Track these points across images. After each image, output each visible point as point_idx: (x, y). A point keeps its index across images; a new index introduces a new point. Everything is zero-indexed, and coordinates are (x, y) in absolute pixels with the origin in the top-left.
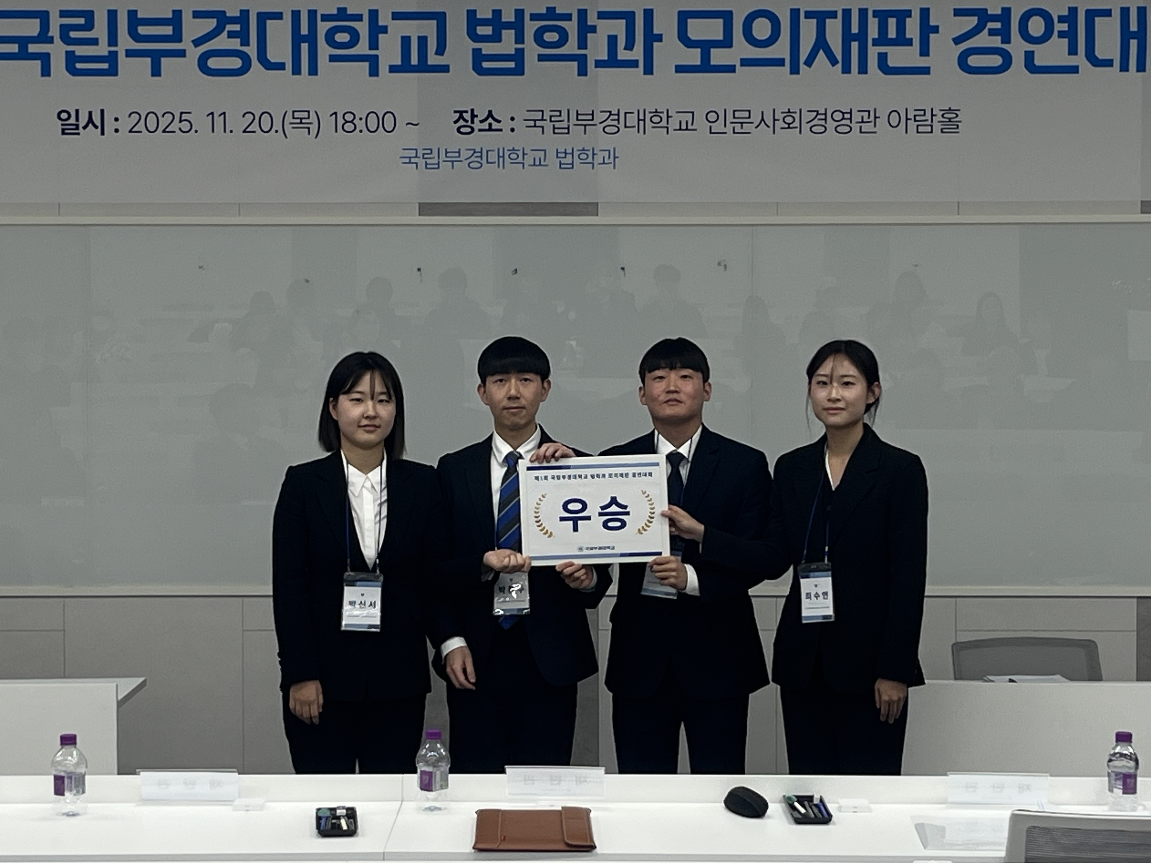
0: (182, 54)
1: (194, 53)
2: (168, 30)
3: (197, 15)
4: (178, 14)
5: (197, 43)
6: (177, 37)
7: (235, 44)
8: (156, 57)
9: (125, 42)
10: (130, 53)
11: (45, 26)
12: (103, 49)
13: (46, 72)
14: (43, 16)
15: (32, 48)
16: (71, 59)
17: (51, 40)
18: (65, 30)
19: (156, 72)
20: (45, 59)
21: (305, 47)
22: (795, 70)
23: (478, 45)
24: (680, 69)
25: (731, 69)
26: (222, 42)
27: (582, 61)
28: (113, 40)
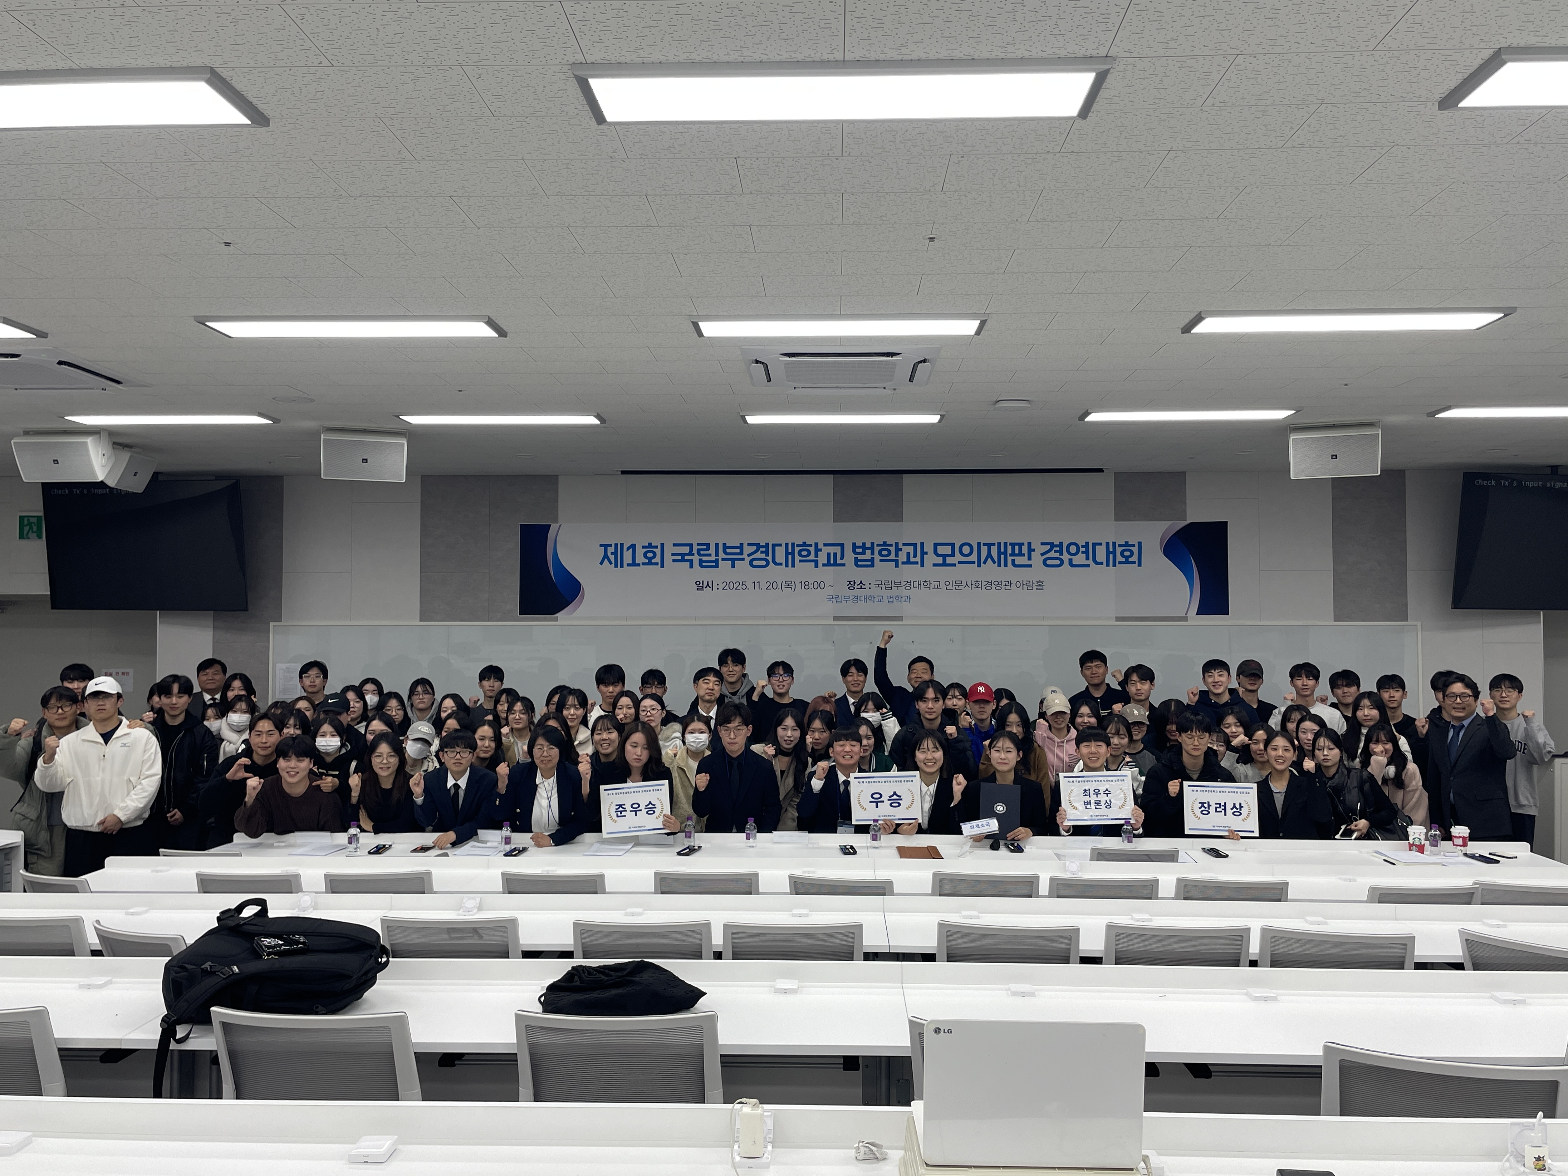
0: (743, 559)
1: (748, 559)
2: (738, 551)
3: (749, 545)
4: (742, 544)
5: (749, 555)
6: (741, 553)
7: (764, 556)
8: (733, 561)
9: (722, 555)
10: (723, 559)
11: (691, 549)
12: (713, 558)
13: (691, 566)
14: (691, 546)
15: (686, 558)
16: (701, 561)
17: (693, 555)
18: (699, 551)
19: (733, 566)
20: (691, 562)
21: (790, 557)
22: (979, 566)
23: (856, 556)
24: (934, 565)
25: (954, 565)
26: (759, 555)
27: (897, 562)
28: (717, 554)
